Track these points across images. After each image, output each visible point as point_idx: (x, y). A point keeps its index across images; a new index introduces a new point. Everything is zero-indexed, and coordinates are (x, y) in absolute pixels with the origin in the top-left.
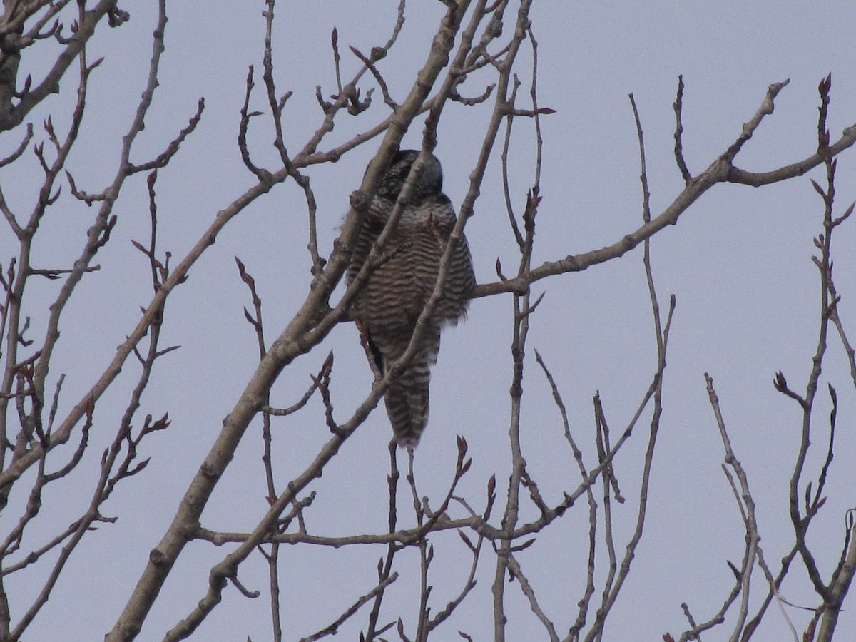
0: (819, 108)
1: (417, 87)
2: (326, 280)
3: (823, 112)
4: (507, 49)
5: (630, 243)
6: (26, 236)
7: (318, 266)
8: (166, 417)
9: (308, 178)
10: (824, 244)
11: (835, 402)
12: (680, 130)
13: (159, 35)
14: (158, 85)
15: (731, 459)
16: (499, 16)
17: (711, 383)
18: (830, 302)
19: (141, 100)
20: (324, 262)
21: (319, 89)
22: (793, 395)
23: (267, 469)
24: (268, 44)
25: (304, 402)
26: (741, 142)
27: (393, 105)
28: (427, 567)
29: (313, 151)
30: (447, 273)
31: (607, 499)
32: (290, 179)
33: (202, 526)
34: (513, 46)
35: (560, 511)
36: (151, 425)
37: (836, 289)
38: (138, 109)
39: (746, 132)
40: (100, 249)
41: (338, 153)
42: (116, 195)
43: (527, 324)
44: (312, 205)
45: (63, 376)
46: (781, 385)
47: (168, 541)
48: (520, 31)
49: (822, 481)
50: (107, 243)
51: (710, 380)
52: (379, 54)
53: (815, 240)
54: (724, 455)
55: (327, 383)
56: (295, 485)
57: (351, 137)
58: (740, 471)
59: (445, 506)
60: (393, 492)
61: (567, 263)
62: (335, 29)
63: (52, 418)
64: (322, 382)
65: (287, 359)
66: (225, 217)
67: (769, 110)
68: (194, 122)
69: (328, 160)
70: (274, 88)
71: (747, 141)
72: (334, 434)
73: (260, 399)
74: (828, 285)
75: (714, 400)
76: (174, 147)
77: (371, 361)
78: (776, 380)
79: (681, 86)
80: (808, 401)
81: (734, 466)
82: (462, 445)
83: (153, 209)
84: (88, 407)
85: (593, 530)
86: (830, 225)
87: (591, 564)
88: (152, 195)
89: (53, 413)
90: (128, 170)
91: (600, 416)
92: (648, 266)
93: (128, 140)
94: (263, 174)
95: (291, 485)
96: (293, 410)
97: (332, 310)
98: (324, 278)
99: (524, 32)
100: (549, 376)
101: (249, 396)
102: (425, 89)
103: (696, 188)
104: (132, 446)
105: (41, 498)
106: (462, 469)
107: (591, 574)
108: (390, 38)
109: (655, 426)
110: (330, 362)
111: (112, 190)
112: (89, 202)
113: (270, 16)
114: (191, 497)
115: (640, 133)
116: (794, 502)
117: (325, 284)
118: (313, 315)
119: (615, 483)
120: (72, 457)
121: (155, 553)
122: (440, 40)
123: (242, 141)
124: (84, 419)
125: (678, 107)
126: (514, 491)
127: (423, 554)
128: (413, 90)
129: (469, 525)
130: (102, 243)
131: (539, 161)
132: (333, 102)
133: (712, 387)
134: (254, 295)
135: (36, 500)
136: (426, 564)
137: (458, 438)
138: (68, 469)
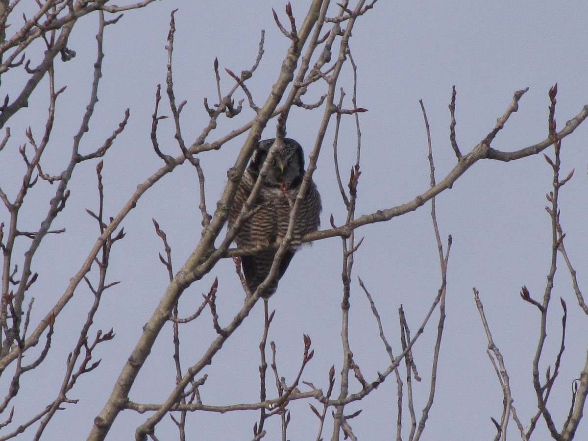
0: (549, 107)
1: (272, 95)
2: (212, 229)
3: (552, 110)
4: (333, 68)
5: (421, 202)
6: (14, 209)
7: (206, 220)
8: (111, 332)
9: (198, 160)
10: (553, 198)
11: (565, 310)
12: (454, 123)
13: (98, 66)
14: (98, 100)
15: (492, 347)
16: (329, 47)
17: (478, 294)
18: (558, 238)
19: (86, 111)
20: (210, 217)
21: (206, 100)
22: (534, 302)
23: (176, 364)
24: (170, 68)
25: (198, 313)
26: (496, 131)
27: (256, 109)
28: (286, 427)
29: (202, 143)
30: (295, 223)
31: (409, 378)
32: (187, 161)
33: (130, 400)
34: (338, 66)
35: (375, 385)
36: (101, 337)
37: (562, 229)
38: (84, 118)
39: (499, 124)
40: (59, 213)
41: (219, 144)
42: (69, 176)
43: (353, 259)
44: (202, 178)
45: (33, 299)
46: (526, 295)
47: (107, 410)
48: (342, 55)
49: (557, 365)
50: (64, 209)
51: (477, 293)
52: (247, 75)
53: (548, 197)
54: (487, 344)
55: (214, 300)
56: (193, 370)
57: (228, 133)
58: (498, 355)
59: (297, 383)
60: (263, 377)
61: (378, 216)
62: (216, 59)
63: (26, 328)
64: (211, 298)
65: (187, 284)
66: (143, 189)
67: (515, 109)
68: (122, 125)
69: (212, 149)
70: (174, 98)
71: (500, 130)
72: (219, 335)
73: (168, 312)
74: (557, 227)
75: (480, 306)
76: (109, 143)
77: (244, 284)
78: (522, 293)
79: (454, 93)
80: (545, 307)
81: (494, 351)
82: (307, 341)
83: (101, 188)
84: (50, 320)
85: (400, 400)
86: (558, 185)
87: (400, 423)
88: (100, 178)
89: (27, 324)
90: (77, 159)
91: (403, 322)
92: (434, 218)
93: (78, 138)
94: (168, 159)
95: (190, 371)
96: (191, 319)
97: (216, 250)
98: (211, 228)
99: (345, 56)
100: (368, 295)
101: (160, 310)
102: (278, 98)
103: (466, 164)
104: (89, 352)
105: (19, 383)
106: (308, 357)
107: (399, 431)
108: (254, 64)
109: (441, 327)
110: (216, 285)
111: (66, 173)
112: (51, 182)
113: (171, 49)
114: (122, 380)
115: (428, 126)
116: (536, 376)
117: (211, 232)
118: (203, 254)
119: (414, 368)
120: (40, 355)
121: (98, 419)
122: (287, 63)
123: (153, 136)
124: (48, 328)
125: (452, 107)
126: (345, 373)
127: (283, 418)
128: (269, 98)
129: (313, 396)
130: (60, 209)
131: (359, 148)
132: (216, 109)
133: (478, 298)
134: (166, 245)
135: (15, 385)
136: (285, 425)
137: (305, 336)
138: (38, 363)
